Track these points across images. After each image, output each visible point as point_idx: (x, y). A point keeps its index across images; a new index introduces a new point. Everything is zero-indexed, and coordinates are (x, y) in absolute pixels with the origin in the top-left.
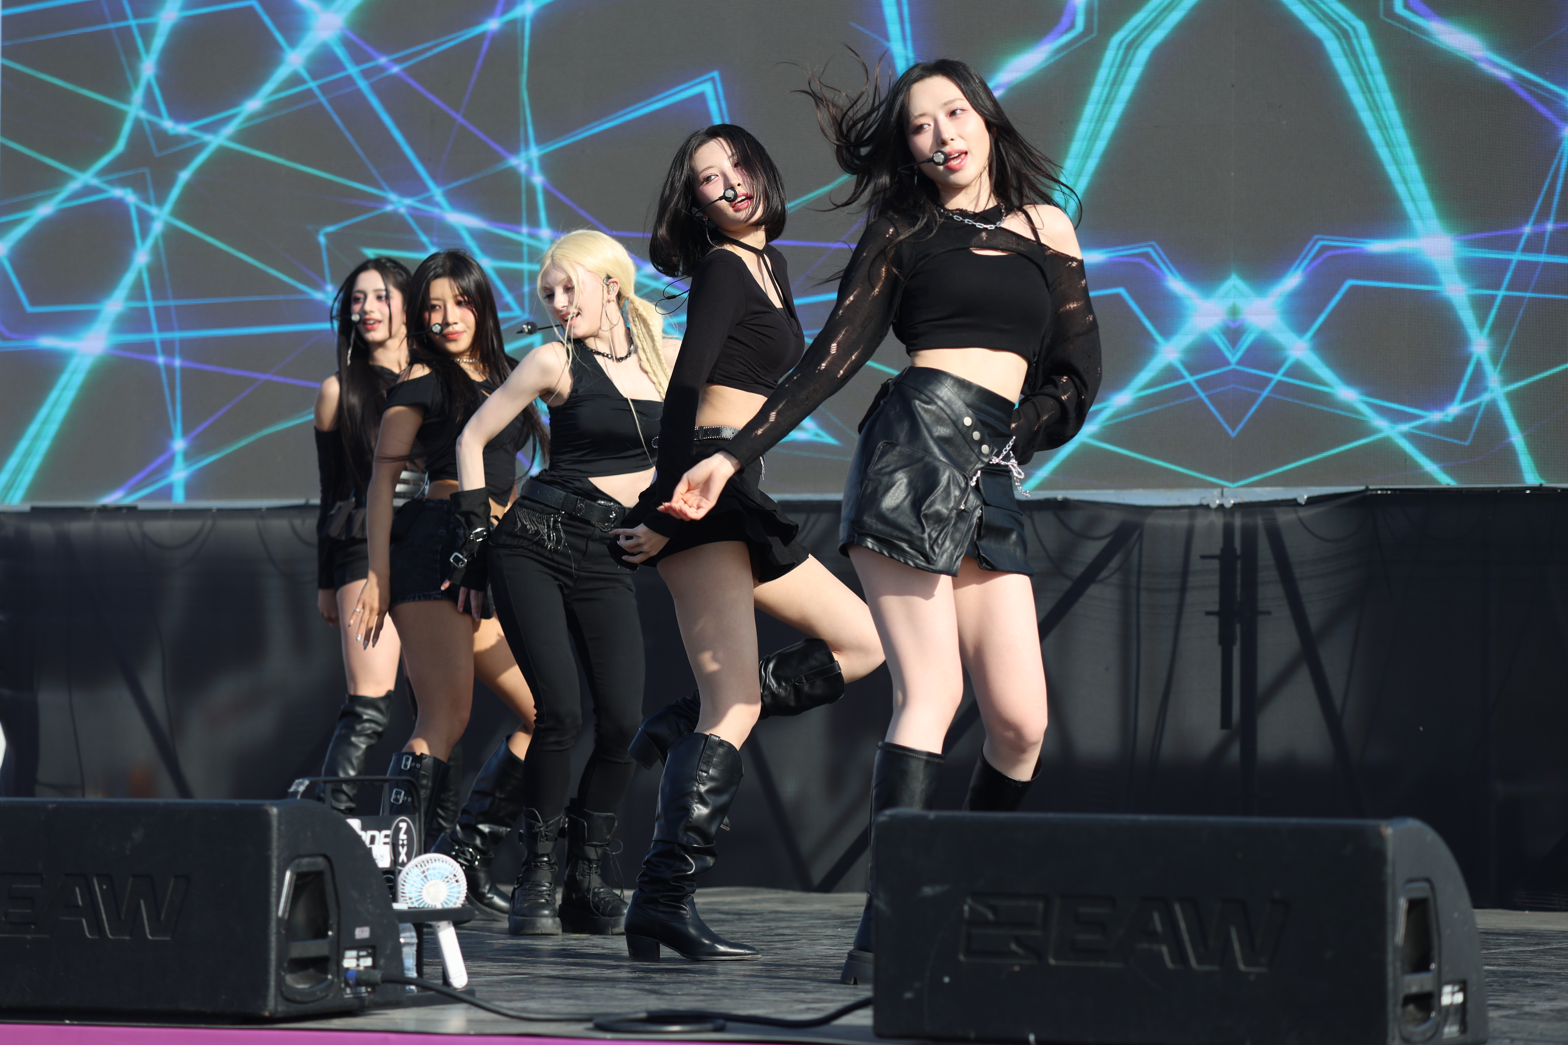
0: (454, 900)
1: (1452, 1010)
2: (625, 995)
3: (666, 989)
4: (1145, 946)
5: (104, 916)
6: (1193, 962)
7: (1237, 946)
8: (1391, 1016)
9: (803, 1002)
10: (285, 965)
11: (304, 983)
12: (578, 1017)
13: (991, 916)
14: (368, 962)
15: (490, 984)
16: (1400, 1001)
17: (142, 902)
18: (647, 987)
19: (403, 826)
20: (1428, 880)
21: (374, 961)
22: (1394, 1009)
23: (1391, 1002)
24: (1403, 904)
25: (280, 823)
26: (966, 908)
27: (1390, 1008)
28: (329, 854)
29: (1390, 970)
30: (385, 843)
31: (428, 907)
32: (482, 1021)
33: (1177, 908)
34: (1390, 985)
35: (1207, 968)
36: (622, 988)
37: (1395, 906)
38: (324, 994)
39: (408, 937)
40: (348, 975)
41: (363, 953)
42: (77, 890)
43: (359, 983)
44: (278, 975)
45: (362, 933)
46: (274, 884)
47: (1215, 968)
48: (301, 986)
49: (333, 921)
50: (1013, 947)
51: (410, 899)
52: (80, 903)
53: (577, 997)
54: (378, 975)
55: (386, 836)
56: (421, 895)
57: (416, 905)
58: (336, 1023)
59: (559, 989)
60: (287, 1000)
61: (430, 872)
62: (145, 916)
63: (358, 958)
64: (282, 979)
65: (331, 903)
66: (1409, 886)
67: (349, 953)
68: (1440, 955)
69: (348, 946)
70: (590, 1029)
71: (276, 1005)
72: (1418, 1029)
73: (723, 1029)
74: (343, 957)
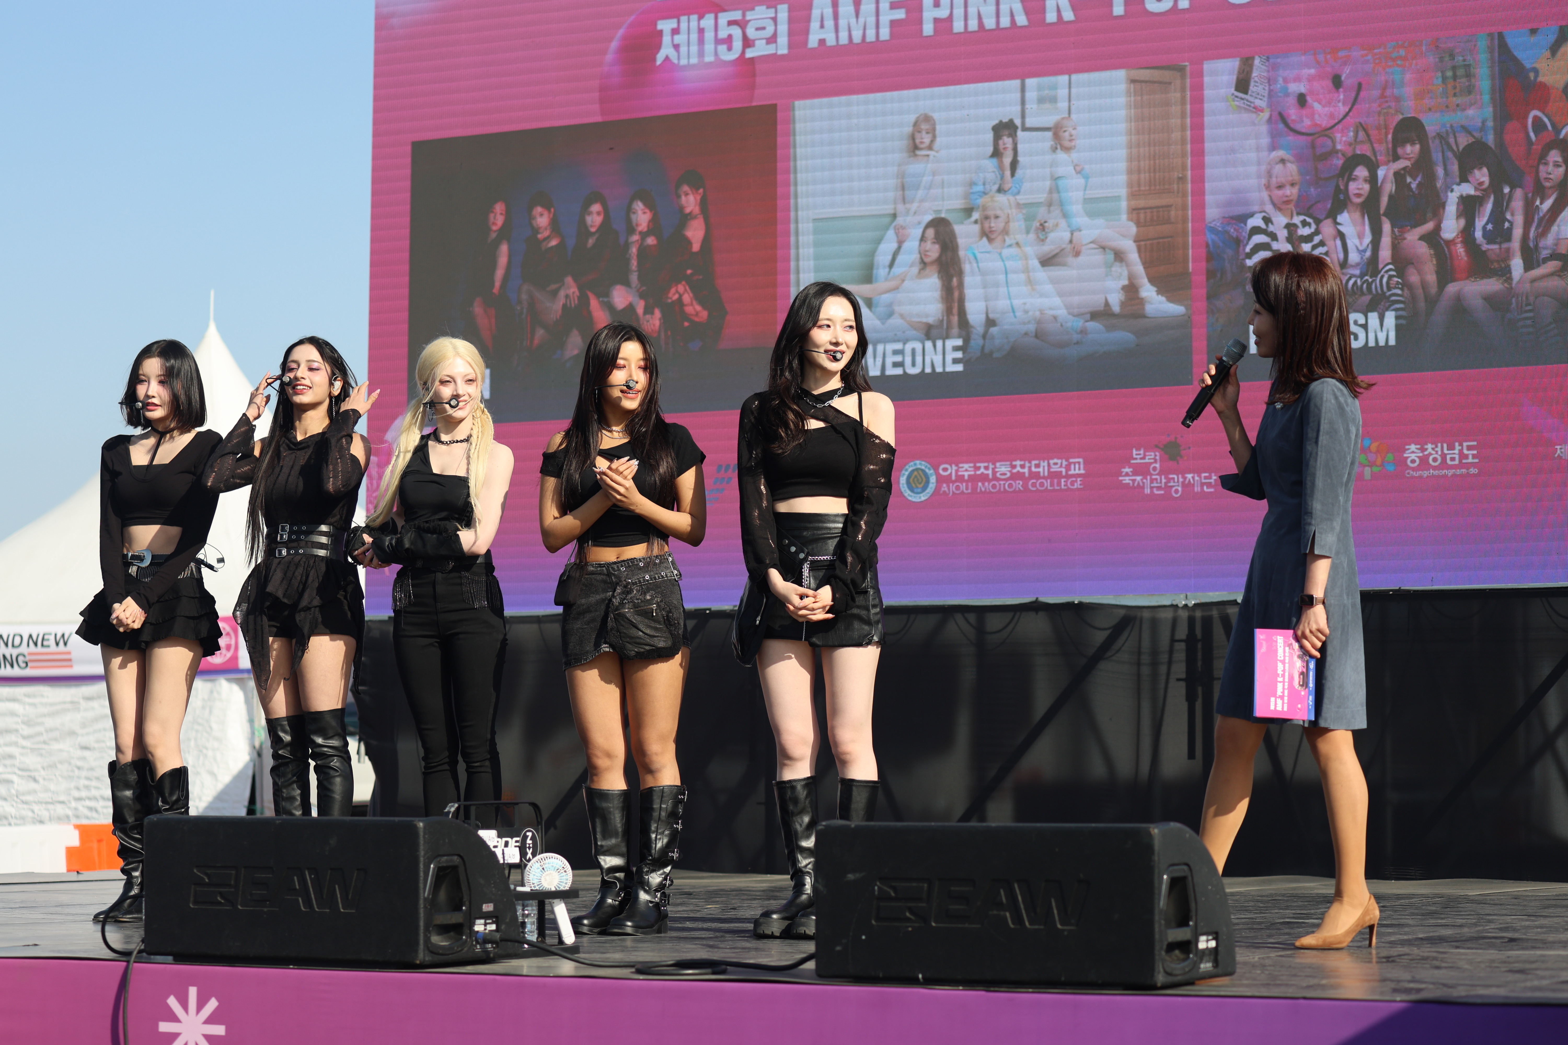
0: (564, 884)
1: (1207, 952)
4: (995, 912)
5: (313, 896)
6: (1027, 924)
7: (1055, 912)
8: (1157, 957)
10: (432, 929)
11: (446, 942)
12: (624, 963)
13: (893, 894)
14: (493, 927)
16: (1165, 947)
17: (337, 886)
19: (529, 834)
20: (1187, 864)
21: (497, 927)
22: (1160, 952)
23: (1157, 948)
24: (1166, 880)
25: (425, 833)
26: (876, 888)
27: (1157, 952)
28: (462, 854)
29: (1157, 926)
30: (516, 846)
31: (545, 890)
33: (1016, 886)
34: (1157, 936)
35: (1036, 927)
37: (1161, 882)
38: (460, 949)
39: (530, 910)
40: (478, 935)
41: (488, 921)
42: (295, 878)
43: (487, 941)
44: (425, 935)
45: (488, 907)
46: (422, 874)
47: (1042, 927)
48: (443, 943)
49: (466, 899)
50: (908, 914)
51: (533, 884)
52: (297, 887)
54: (498, 936)
55: (516, 842)
56: (541, 882)
57: (537, 888)
58: (470, 969)
60: (432, 952)
61: (546, 866)
62: (339, 896)
63: (485, 925)
64: (429, 939)
65: (464, 888)
66: (1171, 868)
67: (478, 922)
68: (1196, 915)
69: (477, 916)
70: (632, 973)
71: (424, 956)
72: (1179, 966)
73: (723, 972)
74: (474, 924)
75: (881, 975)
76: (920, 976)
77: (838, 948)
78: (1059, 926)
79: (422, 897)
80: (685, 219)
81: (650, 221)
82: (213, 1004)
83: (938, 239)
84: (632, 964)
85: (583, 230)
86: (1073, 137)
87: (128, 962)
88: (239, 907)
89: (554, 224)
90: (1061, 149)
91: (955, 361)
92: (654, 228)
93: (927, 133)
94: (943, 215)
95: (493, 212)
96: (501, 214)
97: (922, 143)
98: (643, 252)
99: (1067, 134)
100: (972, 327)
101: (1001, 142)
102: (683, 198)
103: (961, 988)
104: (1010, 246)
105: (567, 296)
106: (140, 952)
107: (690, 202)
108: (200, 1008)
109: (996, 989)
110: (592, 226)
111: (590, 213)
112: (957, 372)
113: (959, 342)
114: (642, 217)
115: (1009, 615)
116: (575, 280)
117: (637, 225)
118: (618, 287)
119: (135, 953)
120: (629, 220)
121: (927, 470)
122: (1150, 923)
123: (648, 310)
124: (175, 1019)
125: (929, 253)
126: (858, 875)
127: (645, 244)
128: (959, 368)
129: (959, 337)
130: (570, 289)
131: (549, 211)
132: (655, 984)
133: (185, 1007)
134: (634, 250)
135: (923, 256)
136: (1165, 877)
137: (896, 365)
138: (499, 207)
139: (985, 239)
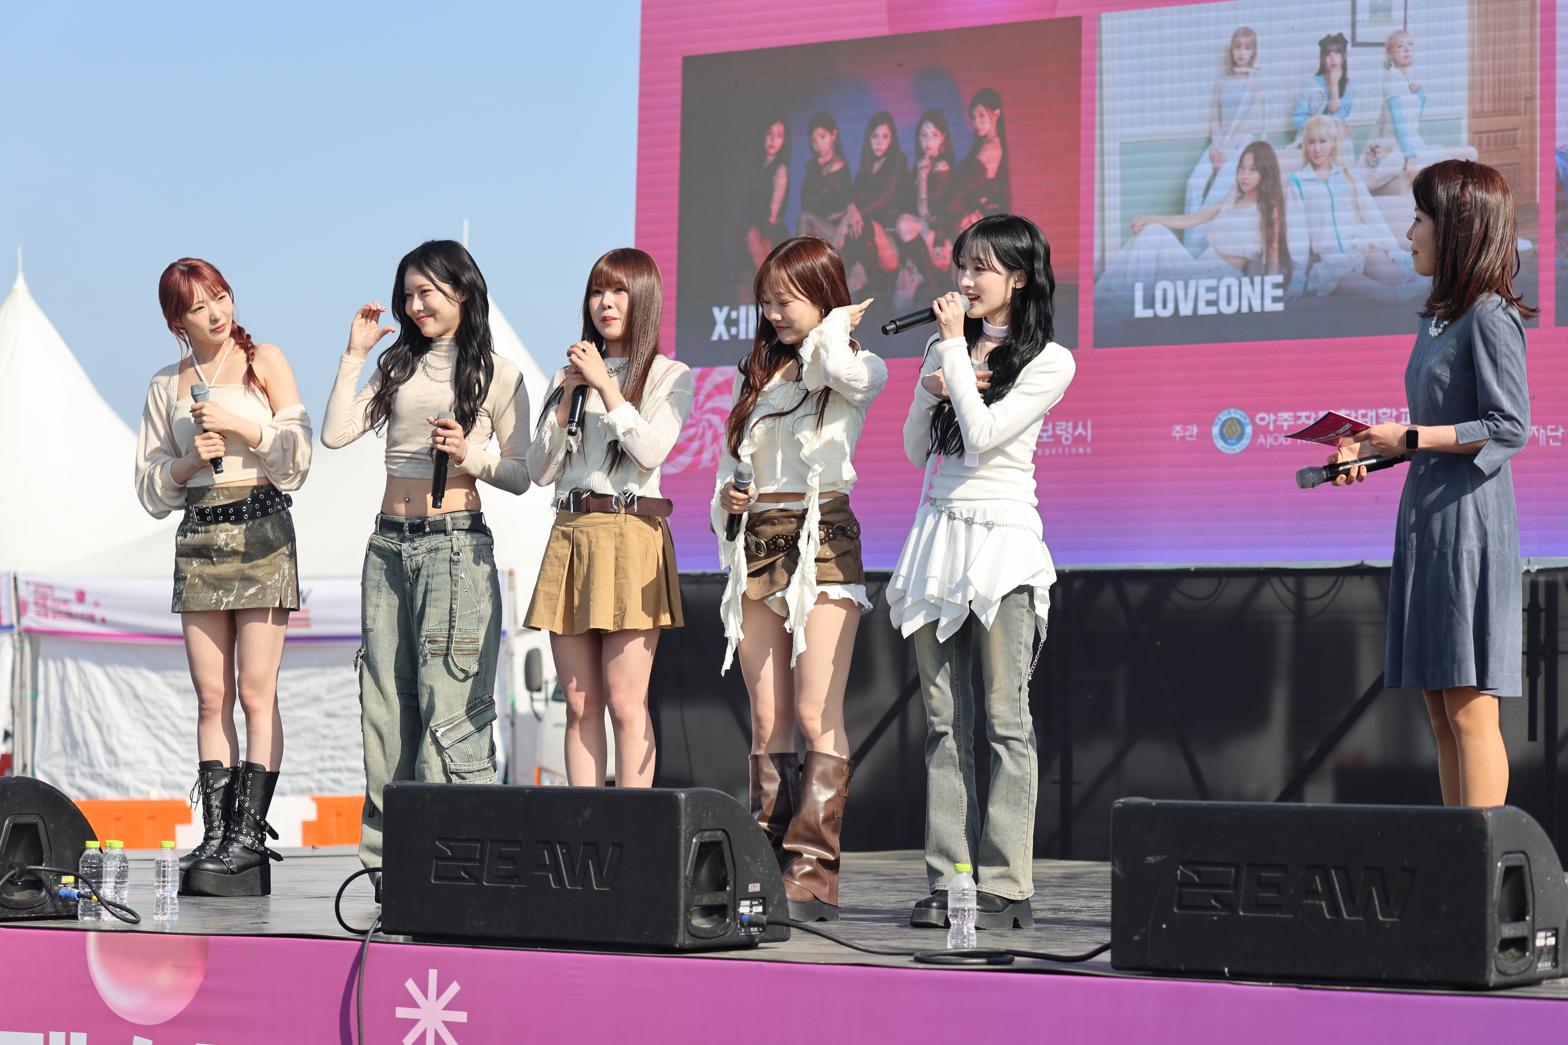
1: (1545, 950)
4: (1309, 901)
5: (564, 872)
6: (1345, 914)
7: (1376, 902)
8: (1490, 955)
10: (694, 910)
11: (708, 924)
12: (902, 951)
13: (1197, 880)
14: (760, 909)
16: (1498, 942)
17: (590, 862)
20: (1523, 852)
21: (764, 909)
22: (1493, 950)
23: (1490, 944)
24: (1500, 870)
25: (686, 806)
26: (1179, 872)
27: (1488, 948)
28: (726, 829)
29: (1489, 919)
32: (841, 955)
33: (1333, 872)
34: (1490, 931)
35: (1355, 918)
37: (1494, 871)
38: (723, 932)
40: (743, 918)
41: (754, 903)
42: (546, 853)
43: (751, 924)
44: (686, 917)
45: (755, 888)
46: (682, 850)
47: (1361, 919)
48: (705, 926)
49: (730, 878)
50: (1213, 902)
52: (548, 863)
54: (764, 918)
58: (733, 954)
60: (693, 935)
62: (592, 872)
63: (751, 906)
64: (690, 920)
65: (729, 866)
66: (1505, 856)
67: (743, 903)
68: (1534, 909)
69: (742, 897)
70: (911, 961)
71: (684, 940)
72: (1514, 965)
73: (1010, 962)
74: (739, 905)
75: (1183, 968)
76: (1226, 970)
77: (1136, 938)
78: (1380, 918)
79: (682, 876)
80: (980, 142)
81: (941, 145)
82: (454, 988)
83: (1257, 167)
84: (911, 952)
85: (868, 155)
86: (1410, 53)
87: (363, 941)
88: (484, 883)
89: (837, 147)
90: (1396, 66)
91: (1275, 300)
92: (945, 153)
93: (1247, 48)
94: (1264, 138)
95: (770, 134)
96: (780, 136)
97: (1241, 59)
98: (933, 178)
99: (1402, 49)
100: (1295, 263)
101: (1328, 60)
102: (978, 119)
103: (1271, 984)
104: (1337, 173)
105: (850, 226)
106: (376, 931)
107: (986, 124)
108: (440, 993)
109: (1310, 986)
110: (878, 150)
111: (876, 136)
112: (1277, 313)
113: (1280, 279)
114: (932, 139)
115: (1331, 580)
116: (859, 208)
117: (928, 149)
118: (906, 216)
119: (371, 931)
120: (918, 144)
121: (1242, 420)
122: (1482, 916)
123: (938, 242)
124: (412, 1003)
125: (1246, 181)
126: (1158, 858)
127: (936, 169)
128: (1280, 307)
129: (1280, 273)
130: (854, 217)
131: (832, 134)
132: (935, 973)
133: (425, 992)
134: (923, 175)
135: (1241, 184)
136: (1499, 864)
137: (1209, 303)
138: (777, 129)
139: (1309, 166)
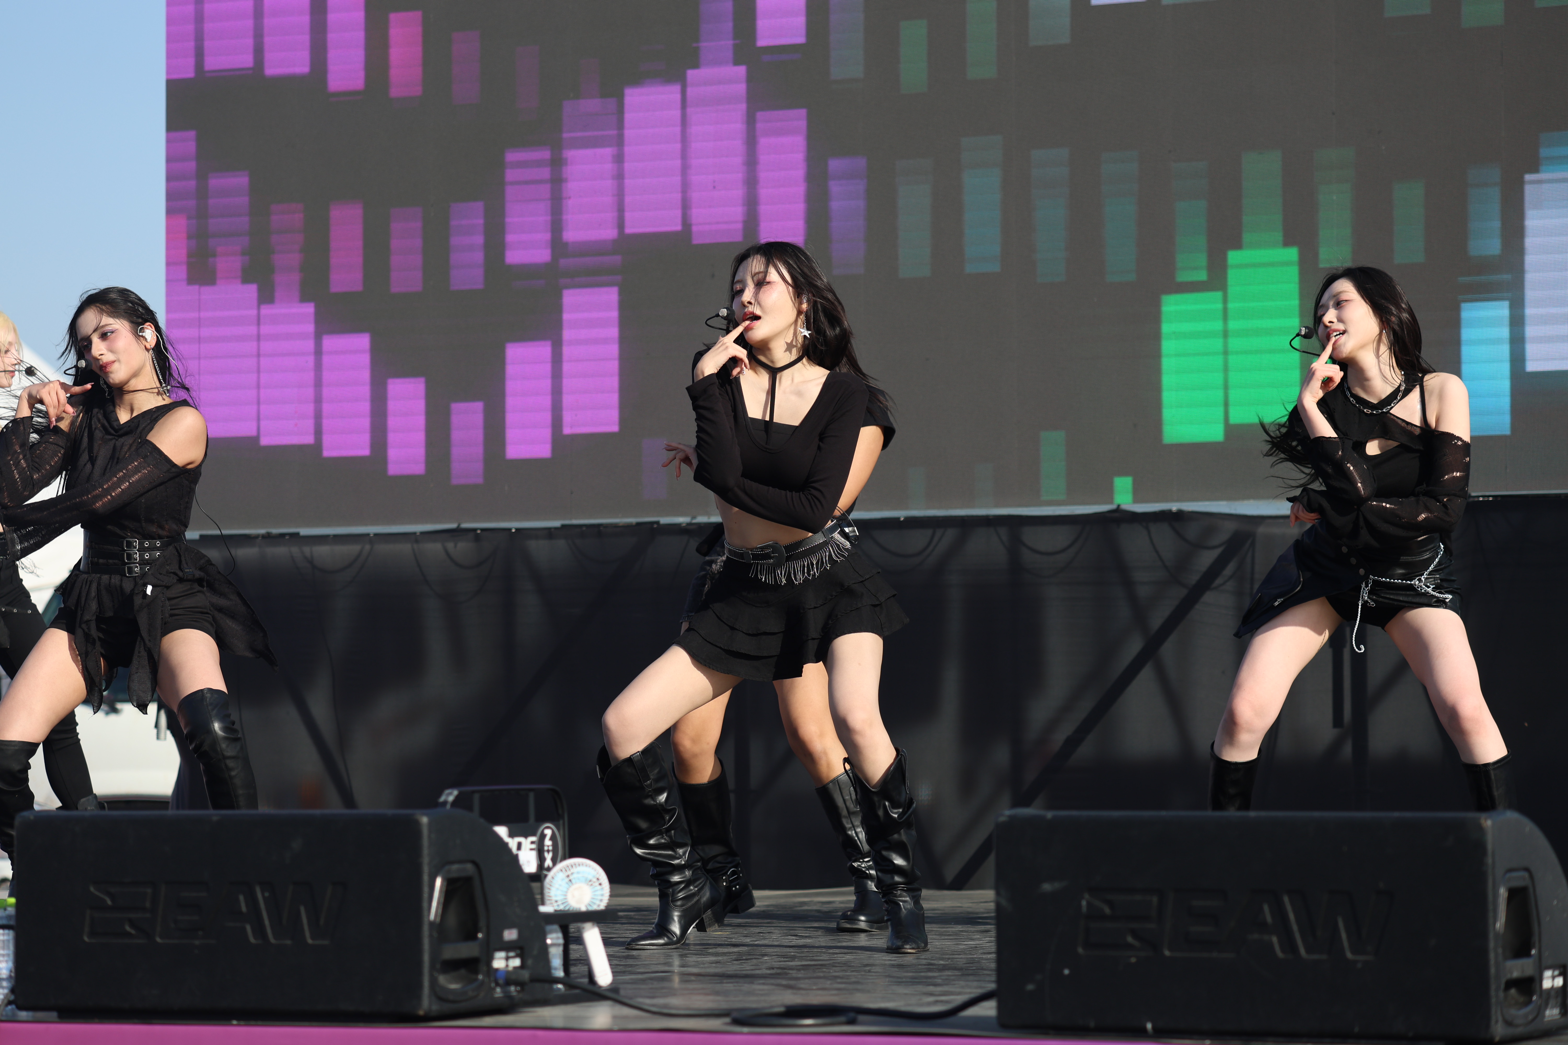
0: (598, 902)
1: (1553, 993)
2: (763, 990)
3: (802, 984)
4: (1256, 936)
5: (267, 922)
6: (1302, 951)
7: (1344, 936)
8: (1493, 1000)
9: (931, 994)
10: (438, 966)
11: (456, 983)
12: (717, 1012)
13: (1107, 910)
14: (516, 962)
15: (634, 982)
16: (1503, 986)
17: (302, 907)
18: (784, 982)
19: (548, 832)
20: (1527, 870)
21: (522, 962)
22: (1496, 993)
23: (1493, 987)
24: (1503, 892)
25: (430, 832)
26: (1084, 903)
27: (1493, 993)
28: (477, 861)
29: (1492, 956)
30: (531, 849)
31: (573, 909)
32: (625, 1018)
33: (1286, 899)
34: (1493, 971)
35: (1316, 957)
36: (760, 984)
37: (1496, 895)
38: (475, 994)
39: (554, 939)
40: (498, 975)
41: (512, 954)
42: (241, 898)
43: (508, 982)
44: (431, 975)
45: (511, 935)
46: (426, 889)
47: (1324, 957)
48: (453, 986)
49: (482, 923)
50: (1130, 939)
51: (556, 901)
52: (244, 910)
53: (717, 993)
54: (526, 975)
55: (532, 843)
56: (565, 899)
57: (561, 907)
58: (488, 1021)
59: (700, 986)
60: (441, 999)
61: (575, 876)
62: (305, 921)
63: (507, 958)
64: (435, 979)
65: (480, 906)
66: (1508, 876)
67: (498, 955)
68: (1540, 941)
69: (497, 947)
70: (728, 1023)
71: (430, 1004)
72: (1520, 1012)
73: (852, 1022)
74: (493, 958)
75: (1092, 1024)
76: (1149, 1026)
77: (1030, 987)
78: (1349, 955)
79: (427, 921)
84: (725, 1012)
88: (158, 940)
122: (1484, 952)
126: (1057, 885)
132: (766, 1039)
136: (1502, 888)
